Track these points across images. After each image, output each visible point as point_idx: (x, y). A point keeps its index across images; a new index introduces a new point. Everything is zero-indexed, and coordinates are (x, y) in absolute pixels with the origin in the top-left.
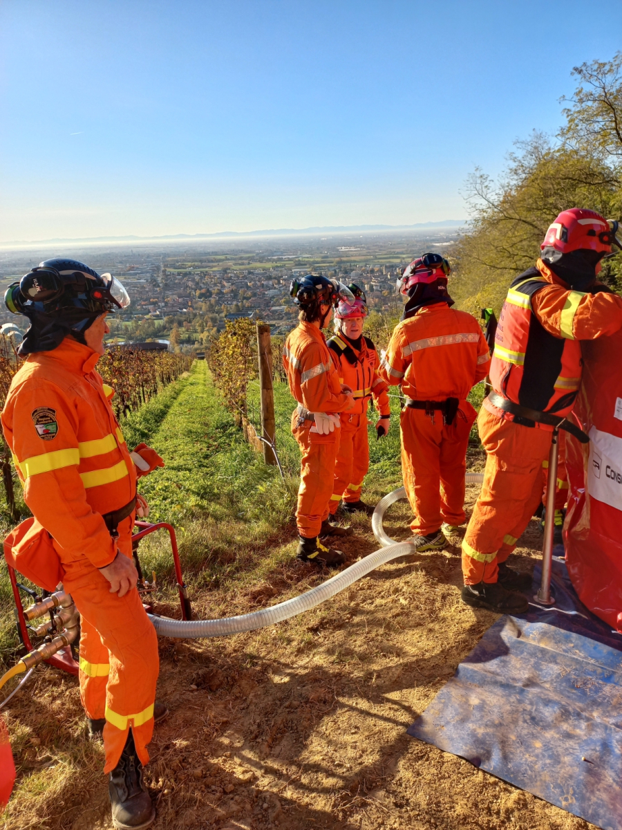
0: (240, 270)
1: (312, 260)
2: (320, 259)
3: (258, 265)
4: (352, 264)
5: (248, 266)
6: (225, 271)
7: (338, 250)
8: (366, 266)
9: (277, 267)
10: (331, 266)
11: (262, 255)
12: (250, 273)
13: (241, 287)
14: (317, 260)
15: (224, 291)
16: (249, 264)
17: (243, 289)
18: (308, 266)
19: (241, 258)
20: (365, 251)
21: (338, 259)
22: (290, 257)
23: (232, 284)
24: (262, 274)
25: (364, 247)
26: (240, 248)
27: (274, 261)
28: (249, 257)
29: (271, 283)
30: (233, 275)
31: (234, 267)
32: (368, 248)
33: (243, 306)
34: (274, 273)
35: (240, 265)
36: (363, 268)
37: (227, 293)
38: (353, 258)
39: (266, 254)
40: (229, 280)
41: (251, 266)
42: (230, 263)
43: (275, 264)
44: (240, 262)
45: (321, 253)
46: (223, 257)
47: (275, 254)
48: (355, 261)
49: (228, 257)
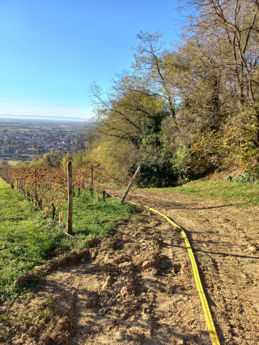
0: (13, 131)
1: (48, 129)
3: (22, 129)
4: (66, 132)
5: (17, 130)
6: (5, 131)
7: (60, 126)
8: (72, 134)
9: (31, 131)
10: (56, 133)
11: (24, 125)
12: (17, 133)
13: (13, 139)
14: (50, 129)
15: (4, 140)
16: (18, 129)
17: (13, 140)
18: (46, 132)
19: (14, 126)
20: (71, 128)
21: (59, 130)
22: (38, 127)
23: (8, 137)
24: (24, 133)
25: (71, 126)
26: (14, 122)
27: (30, 128)
28: (18, 126)
29: (28, 138)
30: (9, 133)
31: (10, 130)
32: (73, 127)
33: (13, 147)
34: (29, 134)
35: (13, 129)
36: (71, 135)
37: (5, 141)
38: (66, 130)
39: (27, 125)
40: (7, 135)
41: (18, 130)
42: (8, 128)
43: (30, 130)
44: (13, 128)
45: (52, 127)
46: (5, 125)
47: (31, 125)
49: (8, 125)
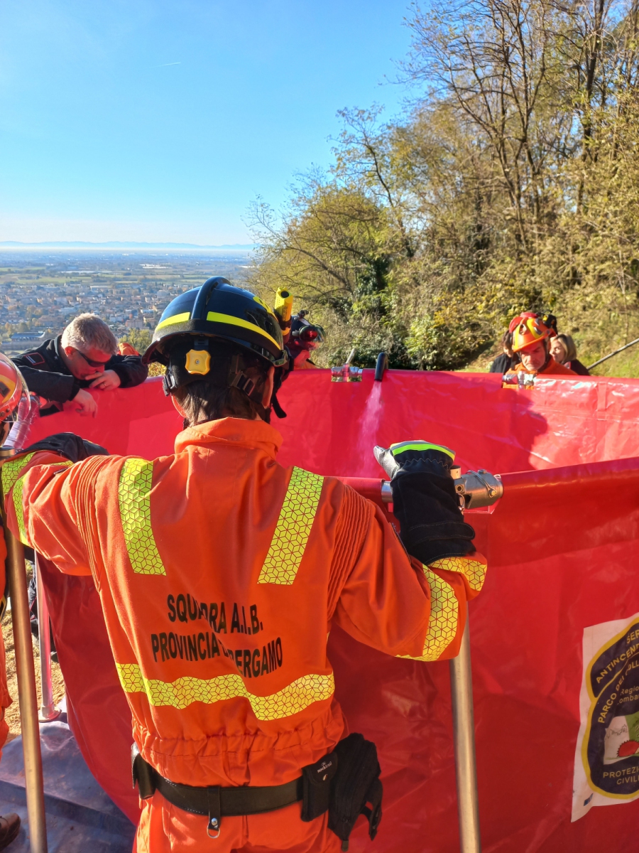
0: (27, 284)
1: (112, 276)
2: (121, 276)
3: (49, 279)
4: (158, 283)
5: (36, 281)
6: (9, 285)
7: (141, 268)
8: (173, 286)
9: (73, 282)
10: (135, 284)
11: (53, 269)
12: (39, 288)
13: (29, 304)
14: (118, 276)
15: (8, 308)
16: (38, 278)
17: (31, 306)
18: (108, 283)
19: (28, 272)
20: (171, 269)
21: (142, 277)
22: (88, 272)
23: (18, 300)
24: (55, 289)
25: (170, 266)
26: (27, 260)
27: (67, 275)
28: (38, 271)
29: (65, 299)
30: (19, 290)
31: (20, 281)
32: (174, 267)
33: (32, 325)
34: (68, 289)
35: (27, 278)
36: (170, 288)
37: (12, 310)
38: (158, 277)
39: (59, 268)
40: (13, 295)
41: (40, 280)
42: (15, 277)
43: (69, 279)
44: (27, 275)
45: (123, 269)
46: (5, 269)
47: (69, 268)
48: (161, 280)
49: (12, 269)
